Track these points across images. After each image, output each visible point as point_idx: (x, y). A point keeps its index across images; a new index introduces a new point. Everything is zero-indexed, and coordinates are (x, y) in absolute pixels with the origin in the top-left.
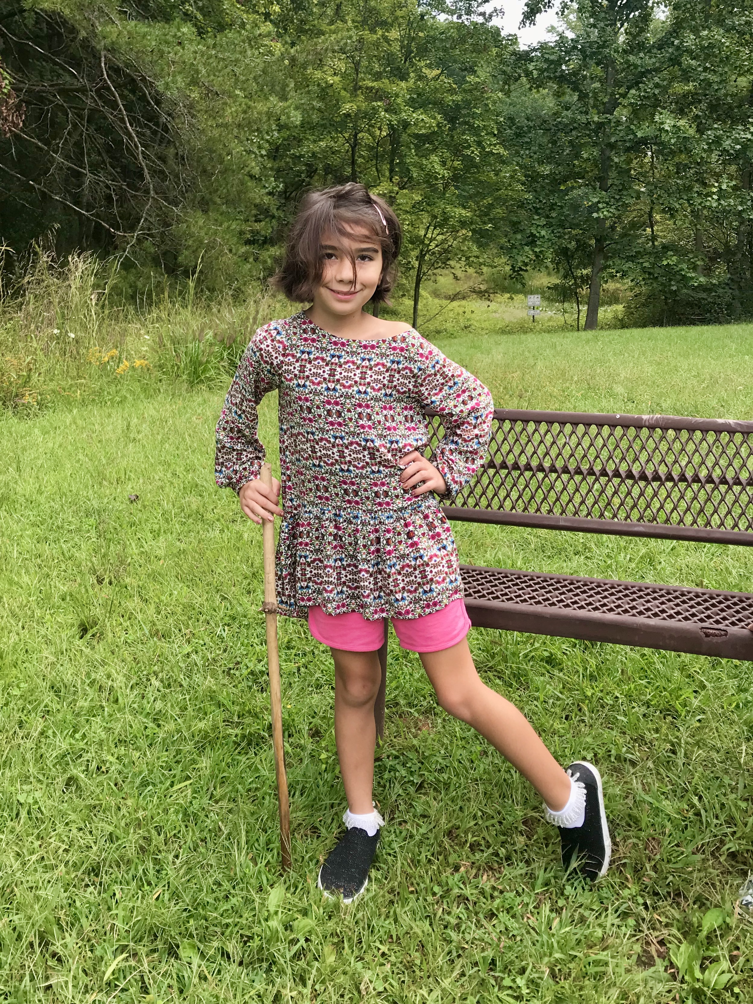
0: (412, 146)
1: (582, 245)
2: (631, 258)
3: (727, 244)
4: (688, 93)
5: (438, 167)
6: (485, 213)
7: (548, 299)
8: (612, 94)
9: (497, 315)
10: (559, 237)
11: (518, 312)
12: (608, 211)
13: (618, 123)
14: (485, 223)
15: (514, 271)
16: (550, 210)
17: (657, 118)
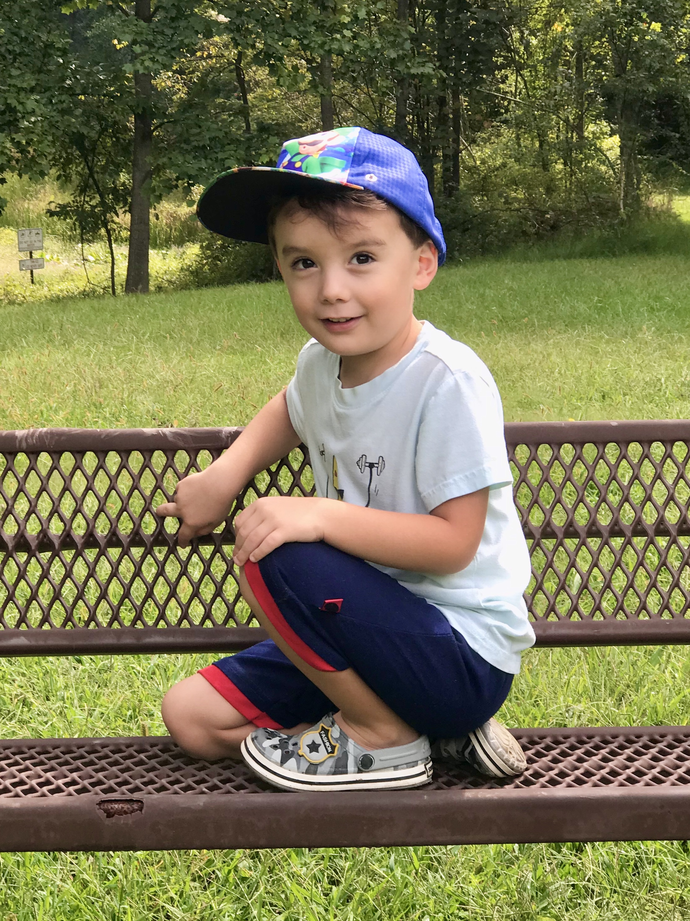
1: (112, 128)
3: (380, 123)
10: (63, 112)
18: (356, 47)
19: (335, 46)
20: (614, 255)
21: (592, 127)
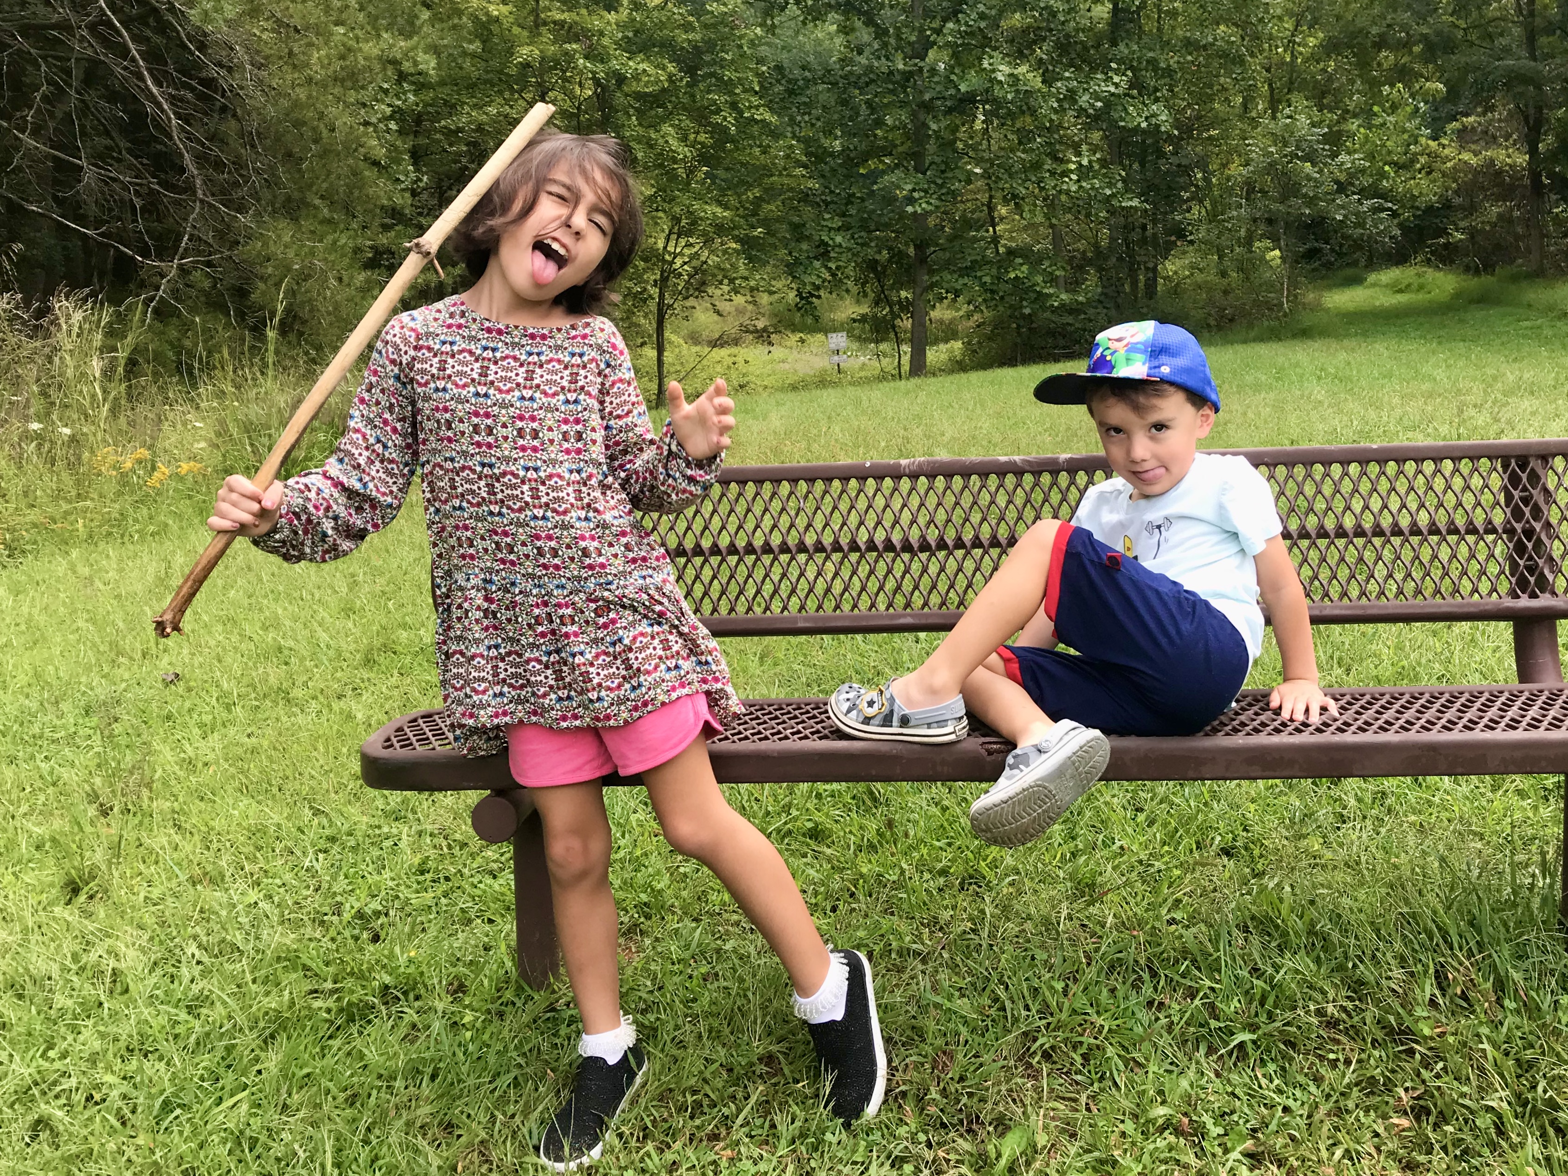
0: (632, 111)
1: (898, 256)
2: (966, 272)
3: (1096, 246)
4: (1028, 28)
5: (674, 143)
6: (753, 212)
7: (859, 339)
8: (922, 31)
9: (787, 366)
10: (862, 245)
11: (817, 359)
12: (928, 203)
13: (933, 71)
14: (753, 227)
15: (802, 298)
16: (847, 204)
17: (986, 64)
18: (1081, 187)
19: (1065, 187)
20: (1280, 340)
21: (1257, 244)
